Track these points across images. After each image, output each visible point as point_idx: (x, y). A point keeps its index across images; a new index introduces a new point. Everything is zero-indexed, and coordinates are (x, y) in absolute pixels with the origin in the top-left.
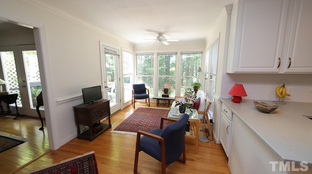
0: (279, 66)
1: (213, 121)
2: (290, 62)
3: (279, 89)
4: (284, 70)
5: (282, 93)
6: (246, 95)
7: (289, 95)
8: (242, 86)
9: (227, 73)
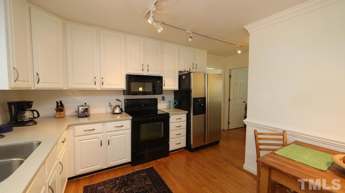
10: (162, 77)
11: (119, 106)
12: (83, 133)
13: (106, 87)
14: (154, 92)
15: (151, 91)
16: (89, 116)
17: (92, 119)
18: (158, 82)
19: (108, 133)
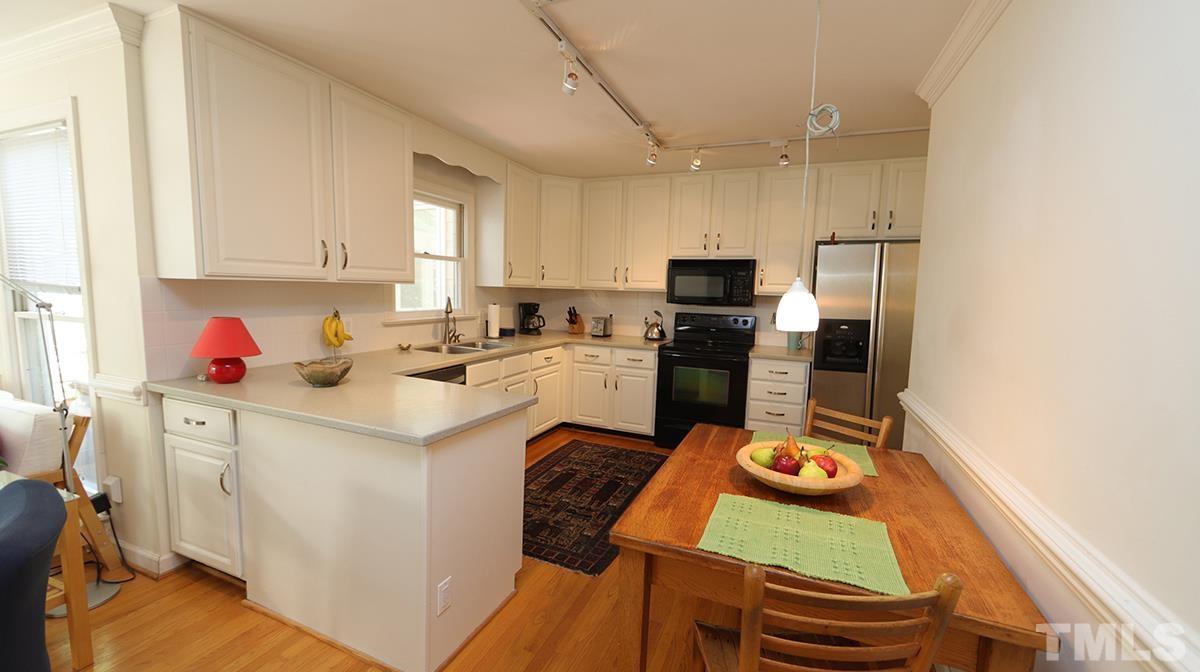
0: (325, 263)
1: (115, 498)
2: (346, 254)
3: (330, 325)
4: (334, 274)
5: (336, 335)
6: (256, 352)
7: (350, 338)
8: (237, 322)
9: (160, 279)
10: (755, 261)
11: (658, 325)
12: (583, 359)
13: (632, 285)
14: (728, 300)
15: (721, 295)
16: (610, 336)
17: (614, 341)
18: (739, 273)
19: (618, 369)
